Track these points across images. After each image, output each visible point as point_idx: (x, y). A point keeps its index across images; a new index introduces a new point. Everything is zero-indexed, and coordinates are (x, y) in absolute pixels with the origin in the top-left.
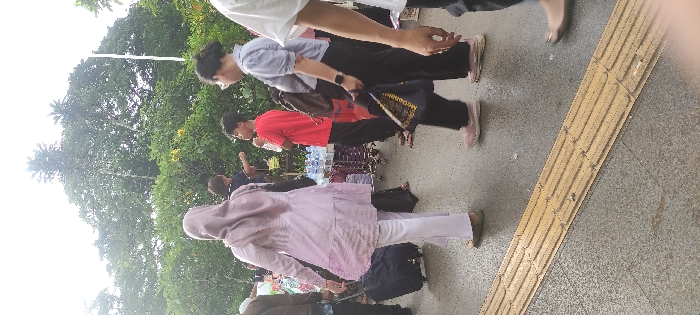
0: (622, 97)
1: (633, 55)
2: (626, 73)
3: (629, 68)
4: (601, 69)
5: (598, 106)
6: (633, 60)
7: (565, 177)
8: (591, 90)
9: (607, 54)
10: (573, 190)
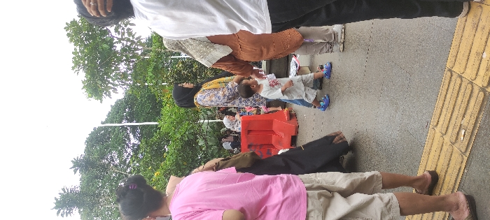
0: (457, 155)
1: (459, 125)
2: (457, 138)
3: (458, 134)
4: (438, 135)
5: (441, 160)
6: (460, 129)
8: (434, 149)
9: (441, 123)
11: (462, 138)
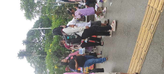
0: (150, 34)
1: (151, 24)
3: (150, 27)
5: (145, 36)
7: (139, 54)
9: (145, 24)
10: (141, 57)
11: (152, 28)
